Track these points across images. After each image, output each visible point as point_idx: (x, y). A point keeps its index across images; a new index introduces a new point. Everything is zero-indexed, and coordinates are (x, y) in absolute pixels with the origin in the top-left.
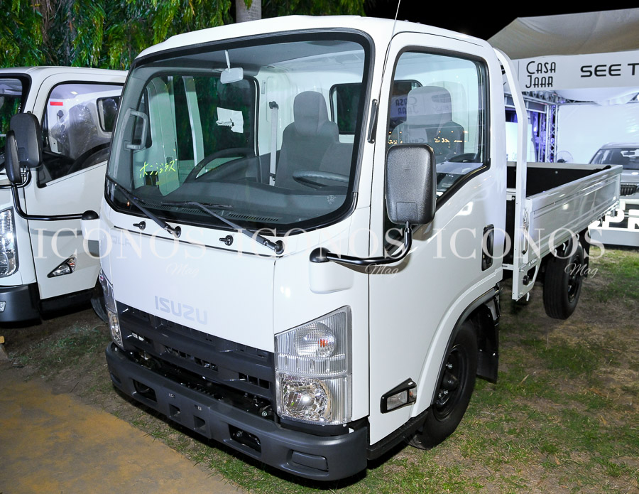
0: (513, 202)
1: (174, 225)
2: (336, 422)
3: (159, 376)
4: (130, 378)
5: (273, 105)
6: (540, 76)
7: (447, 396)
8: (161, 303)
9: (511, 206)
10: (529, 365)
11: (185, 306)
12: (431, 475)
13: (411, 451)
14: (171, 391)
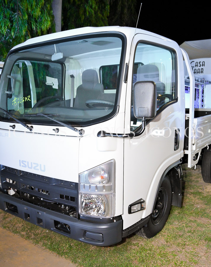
0: (188, 120)
1: (29, 125)
2: (108, 217)
3: (20, 200)
4: (5, 202)
5: (72, 76)
6: (197, 68)
7: (157, 213)
8: (22, 163)
9: (187, 122)
10: (196, 203)
11: (34, 163)
12: (150, 250)
13: (140, 240)
14: (25, 206)
